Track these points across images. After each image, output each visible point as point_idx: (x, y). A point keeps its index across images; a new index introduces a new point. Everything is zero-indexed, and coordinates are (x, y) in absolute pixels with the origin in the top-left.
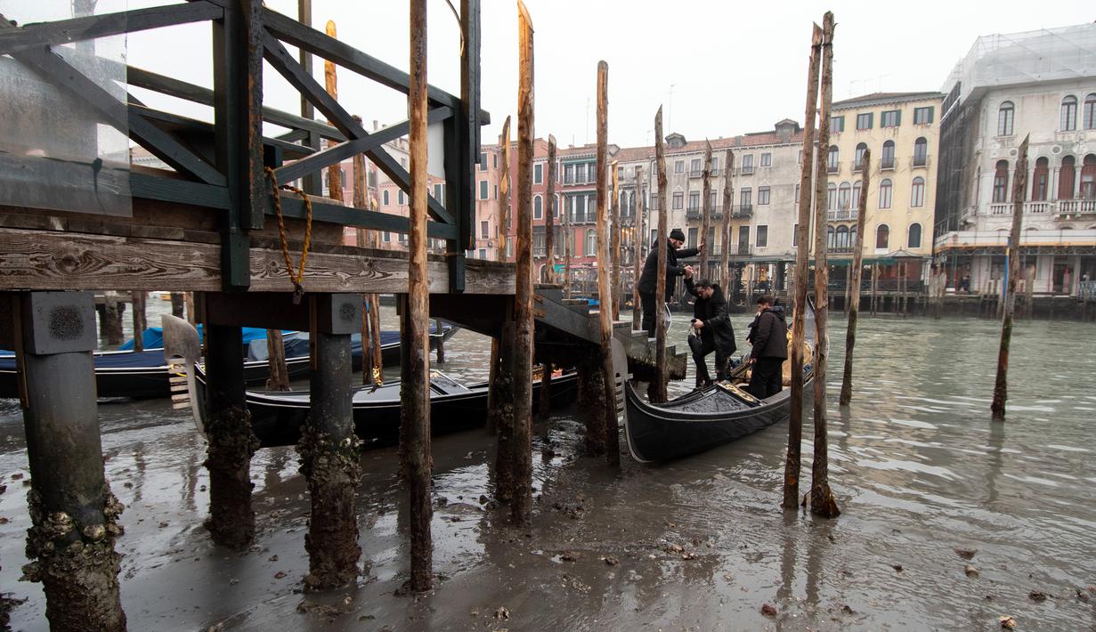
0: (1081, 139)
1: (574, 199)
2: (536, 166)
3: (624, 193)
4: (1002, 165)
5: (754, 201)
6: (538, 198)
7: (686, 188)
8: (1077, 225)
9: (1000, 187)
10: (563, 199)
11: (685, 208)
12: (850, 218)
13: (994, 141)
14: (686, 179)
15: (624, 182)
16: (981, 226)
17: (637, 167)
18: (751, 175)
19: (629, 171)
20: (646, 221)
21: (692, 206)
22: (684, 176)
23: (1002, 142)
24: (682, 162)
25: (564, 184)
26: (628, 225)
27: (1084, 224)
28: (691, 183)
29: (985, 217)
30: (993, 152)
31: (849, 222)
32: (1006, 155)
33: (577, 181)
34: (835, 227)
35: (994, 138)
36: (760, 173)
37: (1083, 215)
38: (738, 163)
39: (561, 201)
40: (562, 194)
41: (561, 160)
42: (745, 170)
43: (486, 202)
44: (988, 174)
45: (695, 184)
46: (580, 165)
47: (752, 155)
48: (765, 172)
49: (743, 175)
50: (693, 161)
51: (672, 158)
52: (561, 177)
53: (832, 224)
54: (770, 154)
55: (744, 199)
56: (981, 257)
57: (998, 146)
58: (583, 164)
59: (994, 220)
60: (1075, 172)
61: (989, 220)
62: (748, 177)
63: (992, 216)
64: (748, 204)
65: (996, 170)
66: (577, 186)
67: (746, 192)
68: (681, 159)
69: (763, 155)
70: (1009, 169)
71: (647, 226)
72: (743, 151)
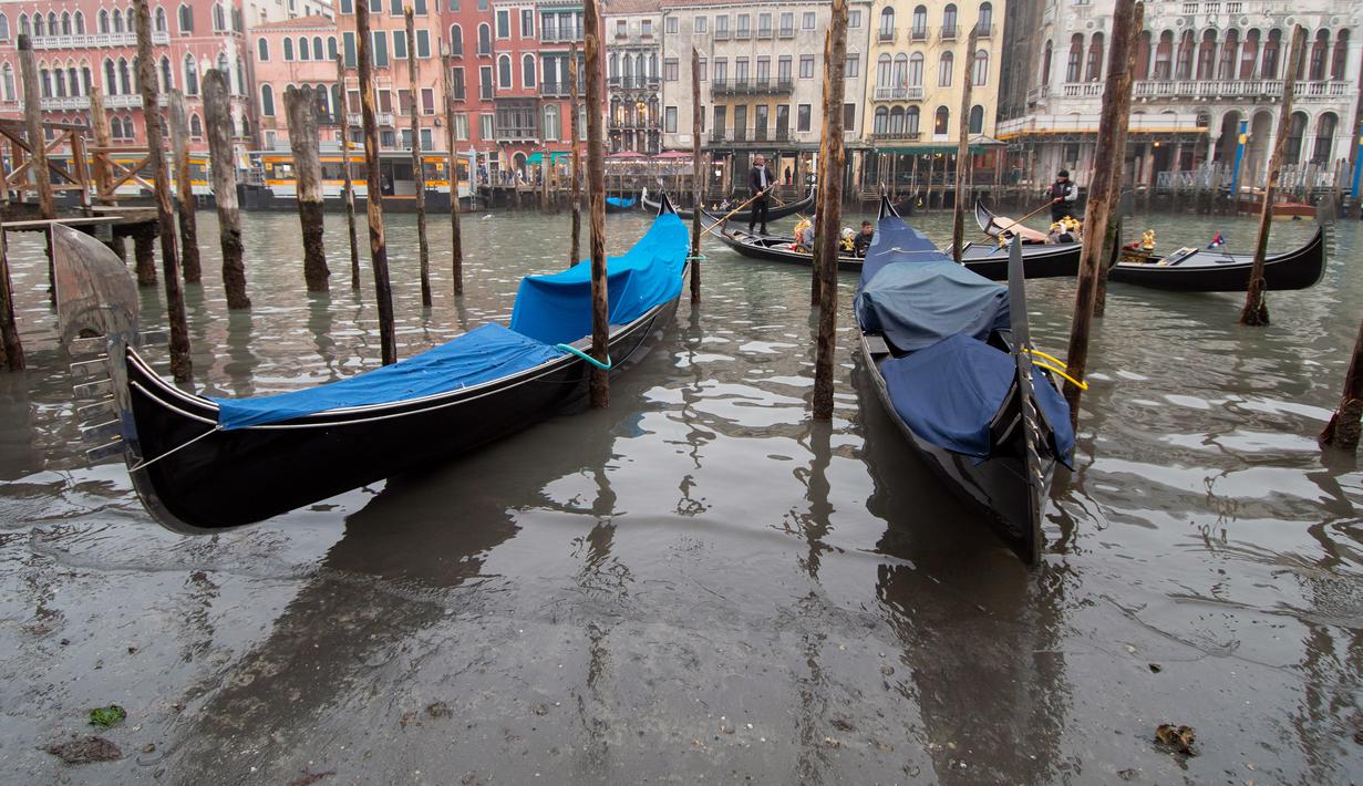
0: (1159, 13)
1: (558, 62)
2: (499, 12)
3: (627, 55)
4: (1078, 38)
5: (795, 74)
6: (504, 58)
7: (710, 53)
8: (1151, 109)
9: (1075, 64)
10: (542, 61)
11: (709, 79)
12: (907, 97)
13: (1070, 10)
14: (710, 41)
15: (628, 42)
16: (1054, 109)
17: (644, 22)
18: (791, 39)
19: (634, 26)
20: (659, 95)
21: (718, 77)
22: (707, 38)
23: (1078, 12)
24: (705, 18)
25: (541, 41)
26: (635, 100)
27: (1159, 108)
28: (716, 46)
29: (1058, 98)
30: (1068, 23)
31: (906, 102)
32: (1082, 27)
33: (561, 37)
34: (890, 108)
35: (1071, 7)
36: (802, 37)
37: (1159, 98)
38: (775, 23)
39: (538, 64)
40: (540, 54)
41: (537, 6)
42: (783, 33)
43: (428, 61)
44: (1063, 49)
45: (721, 48)
46: (565, 15)
47: (792, 14)
48: (808, 36)
49: (781, 39)
50: (718, 17)
51: (690, 12)
52: (538, 29)
53: (886, 105)
54: (814, 13)
55: (782, 71)
56: (1053, 145)
57: (1075, 16)
58: (568, 14)
59: (1067, 102)
60: (1150, 50)
61: (1063, 102)
62: (787, 42)
63: (1066, 99)
64: (788, 76)
65: (1071, 45)
66: (561, 43)
67: (785, 61)
68: (701, 14)
69: (805, 14)
70: (1084, 44)
71: (660, 101)
72: (781, 8)
